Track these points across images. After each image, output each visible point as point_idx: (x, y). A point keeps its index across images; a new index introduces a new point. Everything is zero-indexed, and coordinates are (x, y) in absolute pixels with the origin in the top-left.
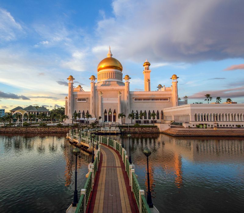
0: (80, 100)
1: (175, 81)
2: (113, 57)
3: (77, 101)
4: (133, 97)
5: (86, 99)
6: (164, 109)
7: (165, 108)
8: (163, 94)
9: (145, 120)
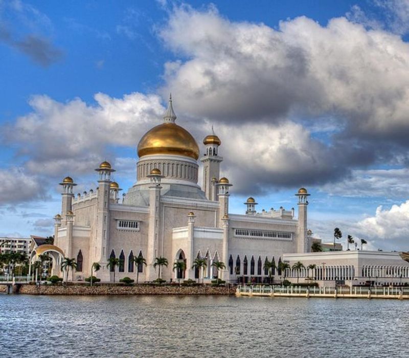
0: (123, 224)
1: (303, 201)
2: (177, 123)
3: (119, 228)
4: (234, 227)
5: (139, 223)
6: (284, 255)
7: (285, 252)
8: (284, 225)
9: (259, 276)
